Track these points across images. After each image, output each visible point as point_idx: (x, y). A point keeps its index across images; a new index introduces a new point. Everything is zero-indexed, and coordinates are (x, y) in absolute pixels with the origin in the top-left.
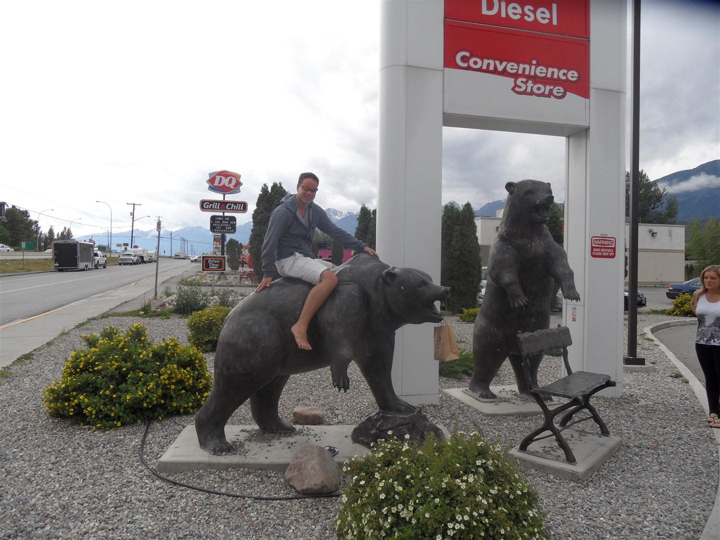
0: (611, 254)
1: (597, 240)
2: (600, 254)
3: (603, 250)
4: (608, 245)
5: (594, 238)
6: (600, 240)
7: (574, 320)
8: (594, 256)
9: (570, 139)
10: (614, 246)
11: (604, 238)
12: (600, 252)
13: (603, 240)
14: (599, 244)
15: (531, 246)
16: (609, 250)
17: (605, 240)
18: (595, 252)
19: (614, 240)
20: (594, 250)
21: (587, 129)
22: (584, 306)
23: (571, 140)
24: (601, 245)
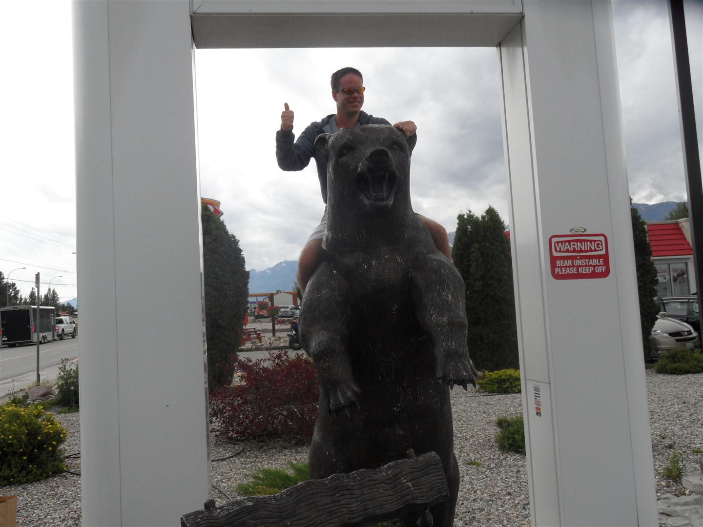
0: (599, 270)
1: (562, 242)
2: (574, 271)
3: (579, 262)
4: (591, 250)
5: (554, 240)
6: (569, 242)
7: (538, 414)
8: (557, 277)
9: (502, 48)
10: (603, 252)
11: (579, 238)
12: (573, 266)
13: (577, 241)
14: (567, 251)
16: (595, 262)
17: (581, 241)
18: (561, 267)
19: (602, 238)
20: (559, 263)
21: (520, 20)
22: (550, 383)
23: (504, 49)
24: (574, 251)
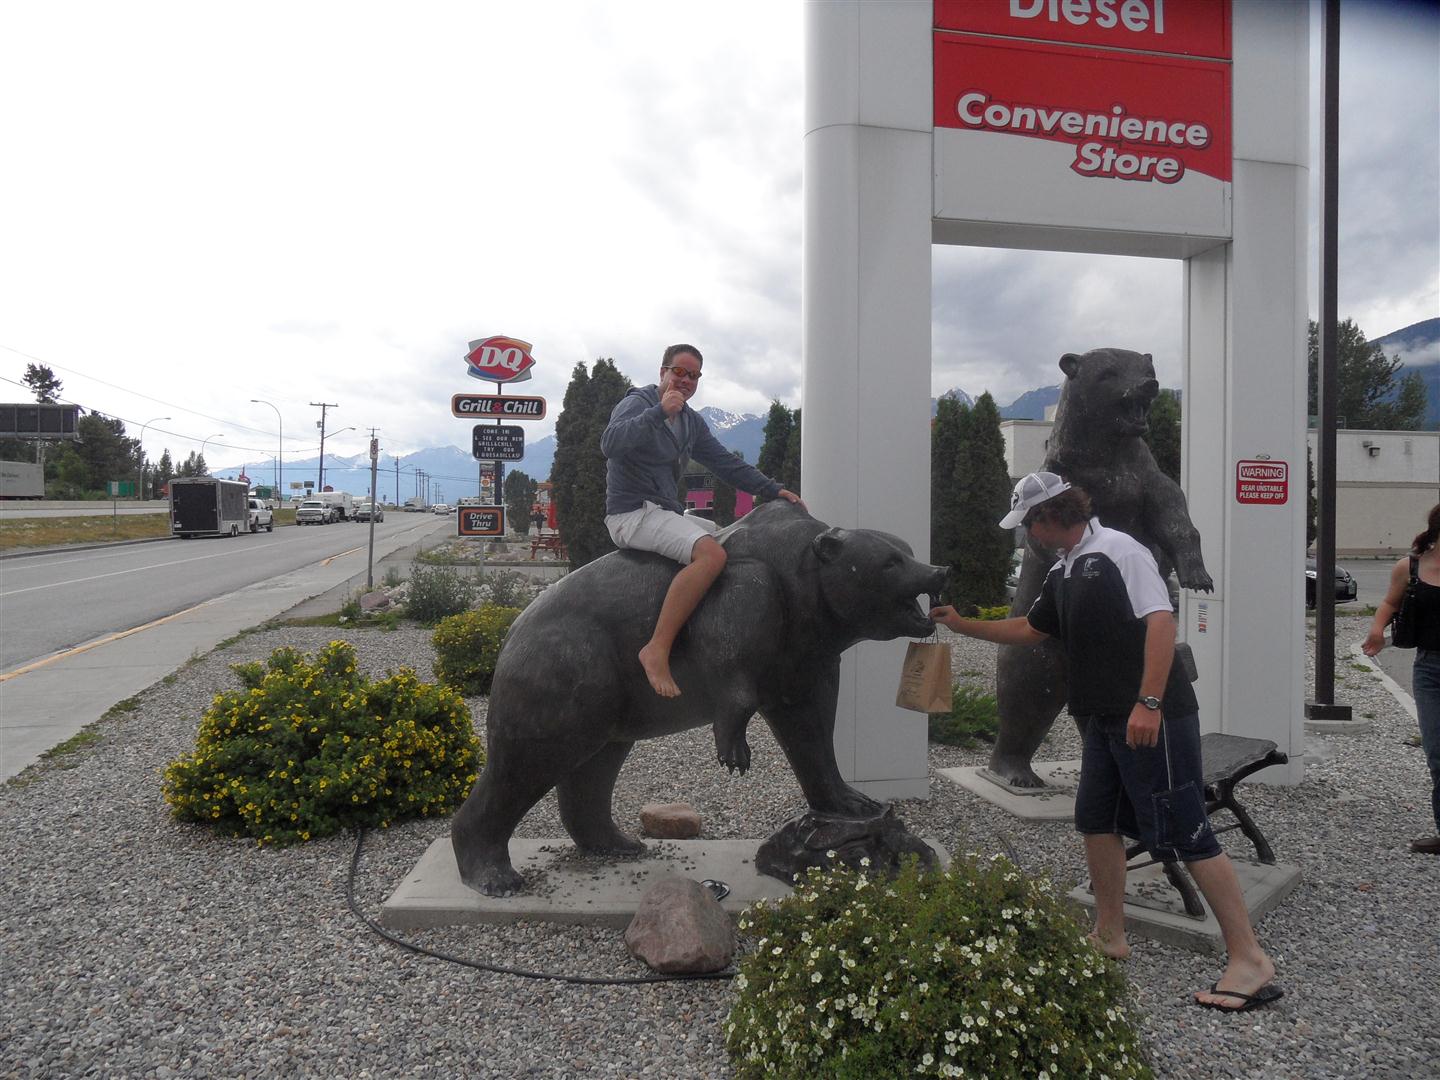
0: (1279, 496)
1: (1248, 467)
2: (1256, 496)
3: (1261, 488)
4: (1273, 477)
5: (1242, 465)
6: (1255, 467)
7: (1202, 629)
8: (1242, 500)
9: (1192, 263)
10: (1283, 480)
11: (1263, 464)
12: (1256, 491)
13: (1261, 467)
14: (1252, 476)
15: (1113, 480)
16: (1275, 488)
17: (1265, 468)
18: (1246, 492)
19: (1283, 466)
20: (1244, 488)
21: (1226, 244)
22: (1223, 601)
23: (1195, 265)
24: (1258, 477)
